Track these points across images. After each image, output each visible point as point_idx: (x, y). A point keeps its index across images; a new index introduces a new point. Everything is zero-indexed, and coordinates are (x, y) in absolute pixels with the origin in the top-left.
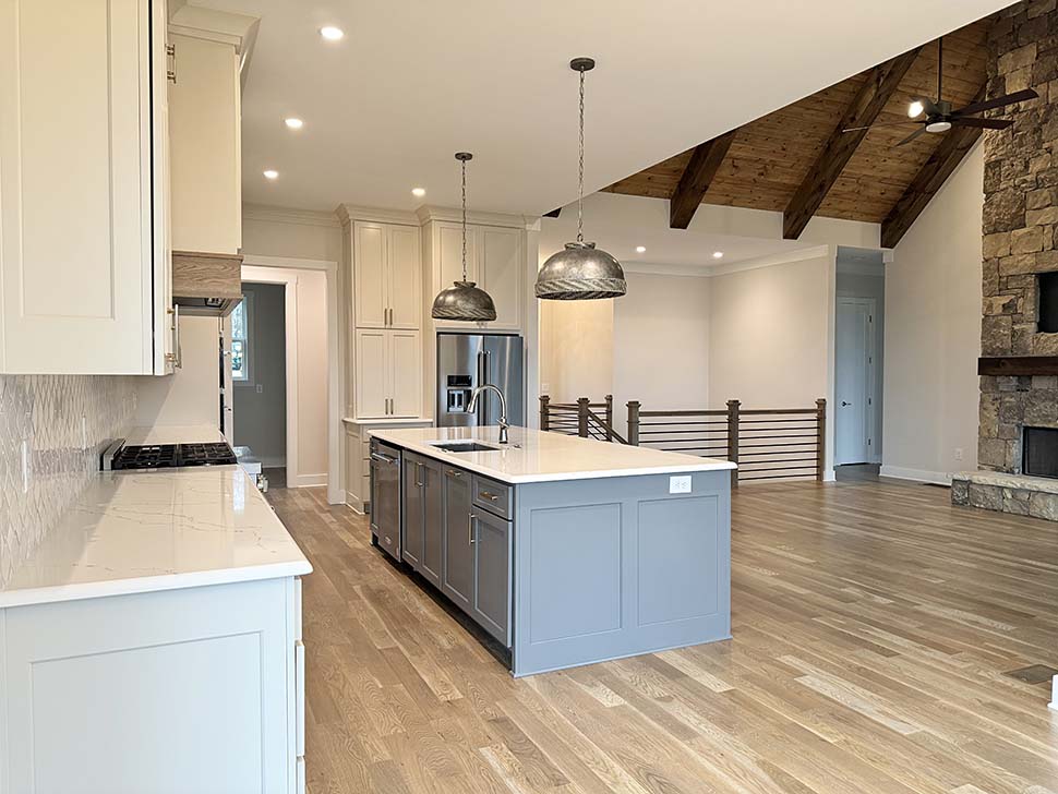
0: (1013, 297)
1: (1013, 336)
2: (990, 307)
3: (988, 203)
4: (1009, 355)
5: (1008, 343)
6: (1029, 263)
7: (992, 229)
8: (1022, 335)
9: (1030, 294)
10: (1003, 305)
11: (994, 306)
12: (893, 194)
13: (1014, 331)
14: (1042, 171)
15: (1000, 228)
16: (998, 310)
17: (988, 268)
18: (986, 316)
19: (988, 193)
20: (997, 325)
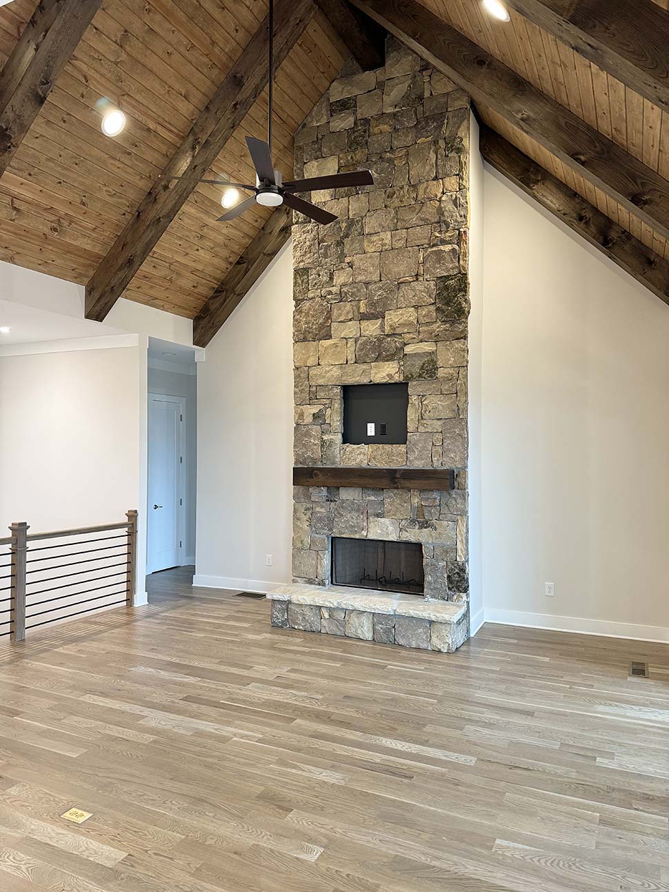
0: (322, 407)
1: (322, 446)
2: (301, 415)
3: (298, 310)
4: (319, 465)
5: (318, 453)
6: (335, 375)
7: (302, 337)
8: (330, 445)
9: (336, 405)
10: (314, 414)
11: (305, 415)
12: (204, 290)
13: (323, 441)
14: (344, 285)
15: (310, 337)
16: (309, 419)
17: (299, 376)
18: (298, 424)
19: (298, 301)
20: (307, 434)
